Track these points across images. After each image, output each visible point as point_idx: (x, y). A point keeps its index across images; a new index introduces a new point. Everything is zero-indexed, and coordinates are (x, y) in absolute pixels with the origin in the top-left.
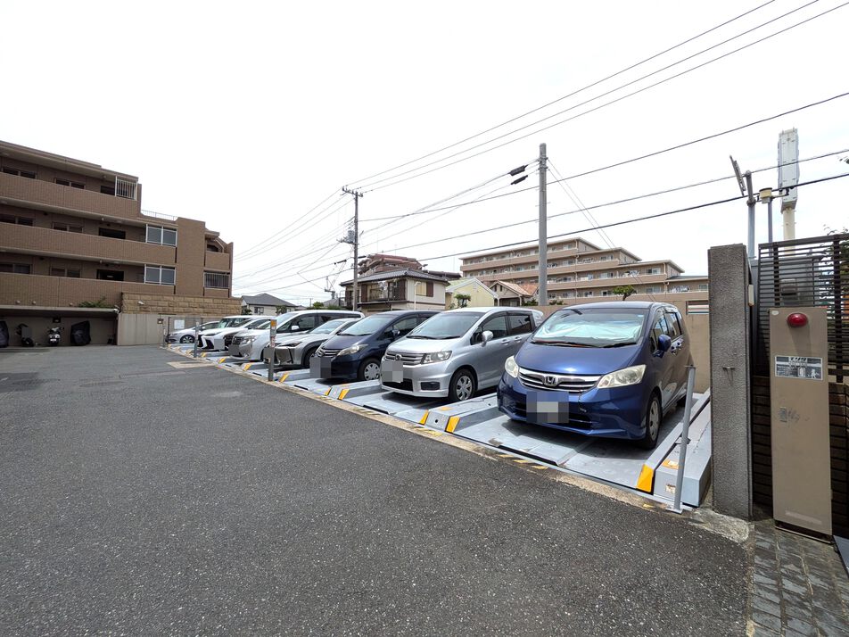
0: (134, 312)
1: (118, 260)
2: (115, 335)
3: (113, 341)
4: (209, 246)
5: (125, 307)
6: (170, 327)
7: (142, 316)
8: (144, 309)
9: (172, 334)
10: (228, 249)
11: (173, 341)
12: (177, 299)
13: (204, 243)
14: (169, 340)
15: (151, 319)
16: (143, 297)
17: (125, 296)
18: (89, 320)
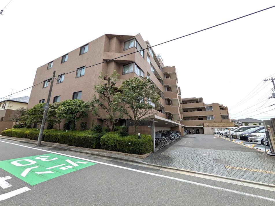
0: (206, 127)
1: (201, 116)
2: (204, 132)
3: (203, 133)
4: (220, 108)
5: (204, 126)
6: (214, 130)
7: (208, 128)
8: (208, 126)
9: (215, 132)
10: (226, 108)
11: (216, 134)
12: (215, 123)
13: (219, 108)
14: (215, 133)
15: (210, 128)
16: (208, 123)
17: (204, 123)
18: (199, 129)
